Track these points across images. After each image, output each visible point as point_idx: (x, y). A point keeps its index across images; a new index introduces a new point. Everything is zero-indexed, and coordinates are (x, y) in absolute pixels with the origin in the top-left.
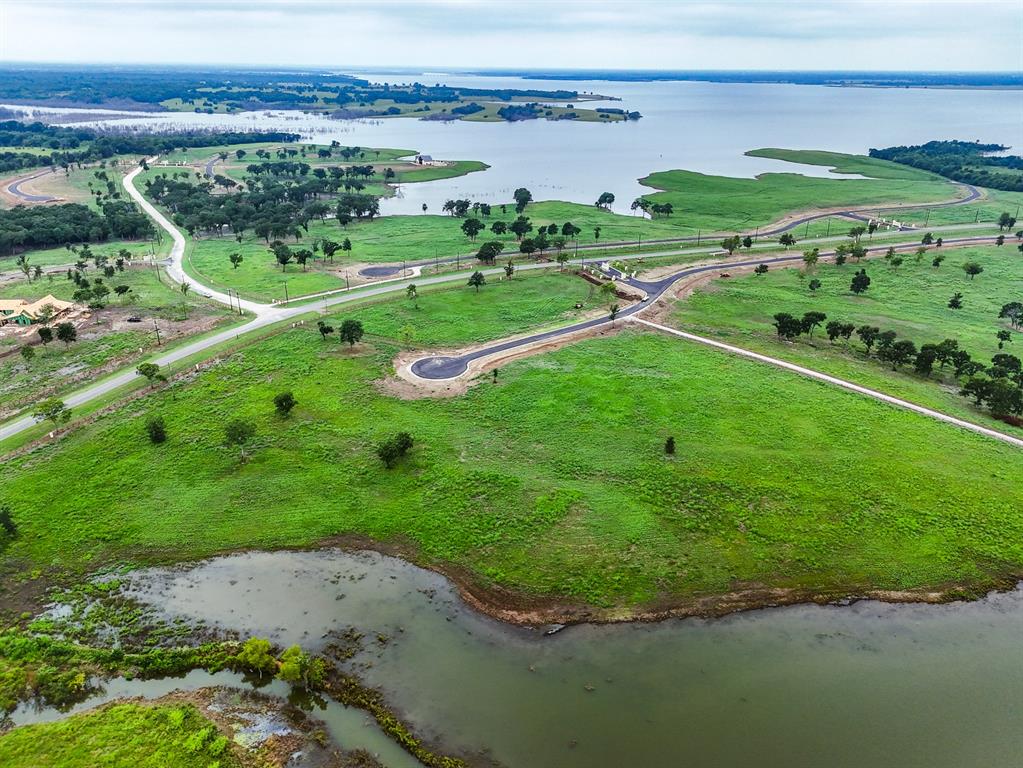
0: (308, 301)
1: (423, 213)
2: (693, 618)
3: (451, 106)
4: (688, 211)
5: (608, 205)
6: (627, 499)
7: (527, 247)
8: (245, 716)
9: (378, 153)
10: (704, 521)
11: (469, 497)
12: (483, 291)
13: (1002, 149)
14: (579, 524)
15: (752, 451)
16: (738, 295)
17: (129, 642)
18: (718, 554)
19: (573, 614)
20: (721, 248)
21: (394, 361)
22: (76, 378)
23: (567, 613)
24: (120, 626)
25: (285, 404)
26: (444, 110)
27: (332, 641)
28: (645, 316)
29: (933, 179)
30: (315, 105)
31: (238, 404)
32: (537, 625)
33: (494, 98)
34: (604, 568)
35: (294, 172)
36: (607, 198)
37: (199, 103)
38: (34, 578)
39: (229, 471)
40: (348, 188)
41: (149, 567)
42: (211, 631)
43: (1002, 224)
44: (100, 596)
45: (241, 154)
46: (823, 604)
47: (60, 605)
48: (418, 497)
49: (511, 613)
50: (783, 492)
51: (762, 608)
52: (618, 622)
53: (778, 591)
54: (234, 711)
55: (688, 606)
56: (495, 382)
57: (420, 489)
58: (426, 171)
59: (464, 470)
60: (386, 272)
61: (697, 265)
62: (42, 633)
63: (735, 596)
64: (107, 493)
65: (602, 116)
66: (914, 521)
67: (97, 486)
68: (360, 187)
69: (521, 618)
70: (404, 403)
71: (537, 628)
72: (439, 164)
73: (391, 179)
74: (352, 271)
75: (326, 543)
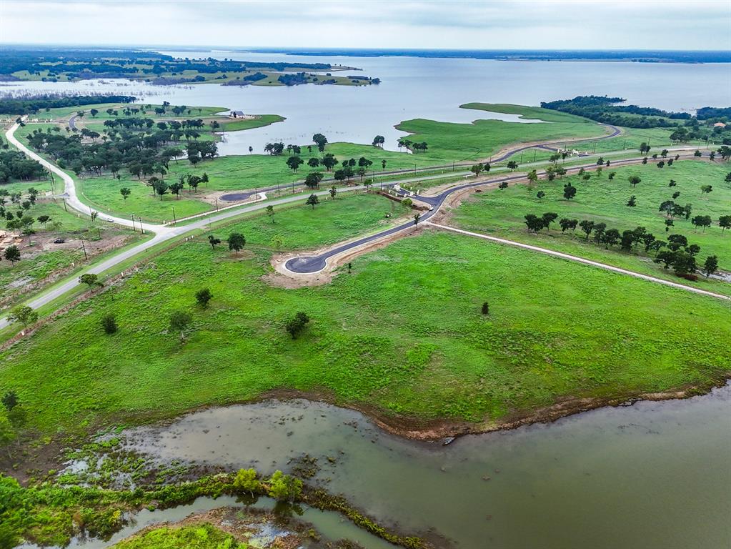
0: (190, 221)
1: (249, 153)
2: (537, 424)
3: (242, 75)
4: (436, 147)
5: (381, 145)
6: (467, 347)
7: (340, 176)
8: (251, 526)
9: (200, 110)
10: (523, 358)
11: (358, 355)
12: (317, 208)
13: (621, 100)
14: (441, 367)
15: (536, 308)
16: (492, 204)
17: (141, 483)
18: (539, 379)
19: (457, 429)
20: (470, 172)
21: (271, 262)
22: (28, 289)
23: (453, 429)
24: (130, 472)
25: (204, 297)
26: (238, 78)
27: (296, 466)
28: (435, 220)
29: (586, 122)
30: (136, 74)
31: (164, 300)
32: (436, 439)
33: (273, 69)
34: (467, 395)
35: (141, 126)
36: (380, 140)
37: (45, 74)
38: (47, 443)
39: (174, 350)
40: (187, 136)
41: (136, 426)
42: (202, 468)
43: (642, 150)
44: (106, 452)
45: (94, 112)
46: (616, 406)
47: (76, 461)
48: (322, 358)
49: (415, 432)
50: (567, 334)
51: (578, 412)
52: (489, 431)
53: (584, 400)
54: (241, 523)
55: (530, 416)
56: (350, 272)
57: (320, 352)
58: (241, 123)
59: (349, 337)
60: (240, 197)
61: (457, 184)
62: (69, 484)
63: (559, 406)
64: (83, 373)
65: (354, 81)
66: (653, 347)
67: (74, 370)
68: (196, 136)
69: (424, 435)
70: (289, 292)
71: (437, 441)
72: (249, 117)
73: (216, 129)
74: (213, 197)
75: (266, 396)
